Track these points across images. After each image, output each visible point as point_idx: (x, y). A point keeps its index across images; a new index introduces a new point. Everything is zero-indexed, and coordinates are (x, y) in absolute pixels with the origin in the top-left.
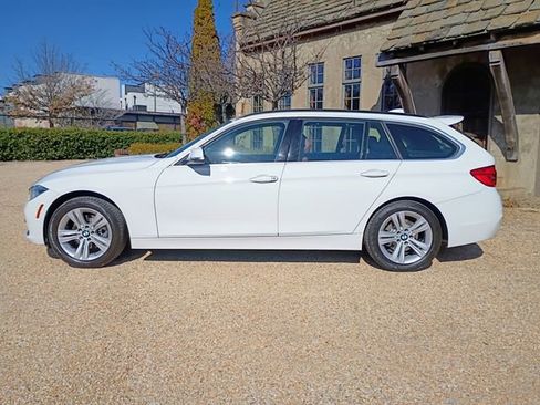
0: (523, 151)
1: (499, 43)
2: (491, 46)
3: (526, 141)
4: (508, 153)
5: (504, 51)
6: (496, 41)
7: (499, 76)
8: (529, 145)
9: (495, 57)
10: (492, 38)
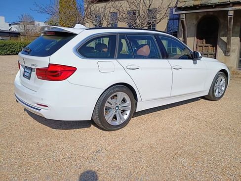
0: (232, 51)
1: (233, 7)
2: (230, 9)
3: (234, 48)
4: (227, 52)
5: (235, 11)
6: (232, 6)
7: (230, 22)
8: (235, 50)
9: (231, 13)
10: (231, 5)
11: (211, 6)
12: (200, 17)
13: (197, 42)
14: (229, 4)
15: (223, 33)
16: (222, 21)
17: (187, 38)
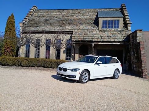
1: (94, 43)
7: (93, 48)
9: (93, 45)
11: (86, 42)
12: (80, 45)
13: (80, 56)
14: (92, 41)
15: (90, 52)
16: (89, 47)
17: (76, 54)
